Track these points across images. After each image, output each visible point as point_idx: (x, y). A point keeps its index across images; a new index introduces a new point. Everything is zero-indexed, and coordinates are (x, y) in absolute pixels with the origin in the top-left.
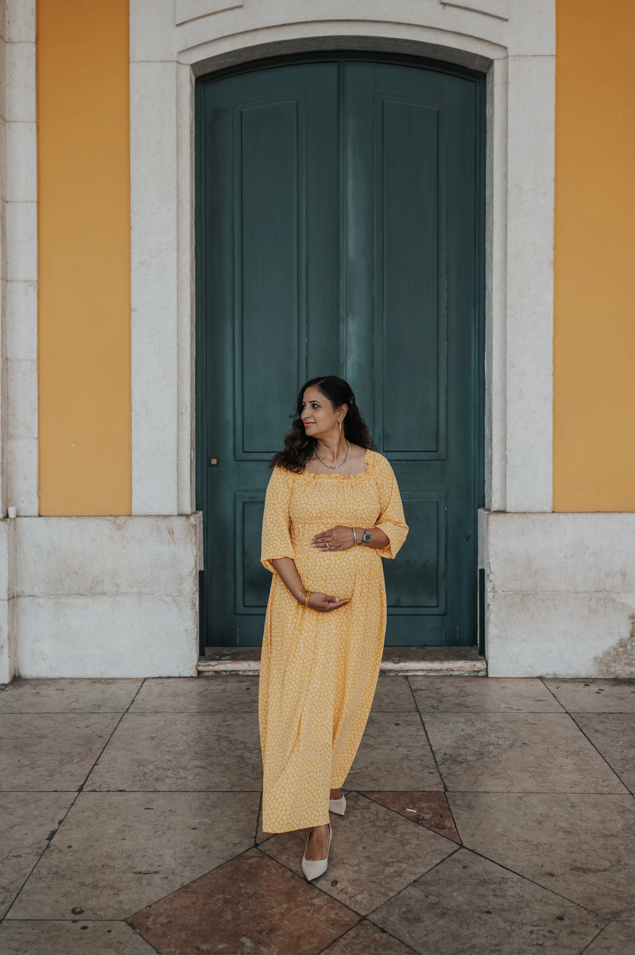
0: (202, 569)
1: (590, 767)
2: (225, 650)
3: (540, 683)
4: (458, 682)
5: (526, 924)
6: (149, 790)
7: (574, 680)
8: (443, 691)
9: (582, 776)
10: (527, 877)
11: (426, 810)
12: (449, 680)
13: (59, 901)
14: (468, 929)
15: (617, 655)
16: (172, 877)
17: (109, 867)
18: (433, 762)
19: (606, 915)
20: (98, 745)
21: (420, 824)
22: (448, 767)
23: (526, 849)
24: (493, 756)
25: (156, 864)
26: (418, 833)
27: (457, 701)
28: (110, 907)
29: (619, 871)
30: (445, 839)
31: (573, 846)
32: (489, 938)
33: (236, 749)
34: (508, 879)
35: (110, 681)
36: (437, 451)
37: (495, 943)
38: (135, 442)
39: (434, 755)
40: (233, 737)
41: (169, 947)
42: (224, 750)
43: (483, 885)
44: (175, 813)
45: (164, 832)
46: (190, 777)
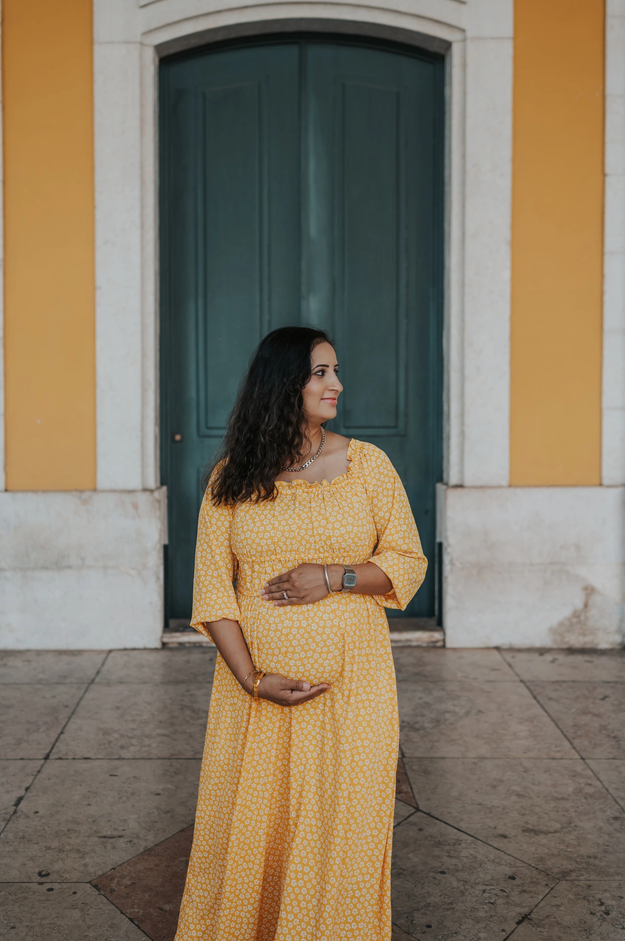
0: (167, 543)
1: (543, 733)
3: (495, 652)
4: (416, 652)
5: (479, 883)
6: (114, 757)
7: (530, 650)
8: (401, 661)
9: (535, 742)
10: (481, 838)
12: (408, 651)
13: (25, 865)
14: (422, 888)
15: (571, 626)
16: (136, 841)
17: (75, 831)
19: (556, 875)
20: (63, 715)
22: (406, 734)
23: (480, 812)
24: (449, 724)
25: (120, 829)
27: (416, 671)
28: (75, 869)
29: (570, 832)
30: (401, 803)
31: (525, 809)
32: (443, 897)
34: (461, 840)
35: (76, 653)
36: (396, 427)
37: (449, 901)
38: (100, 418)
40: (196, 706)
41: (132, 907)
42: (188, 719)
43: (438, 847)
44: (139, 779)
45: (128, 798)
46: (154, 745)
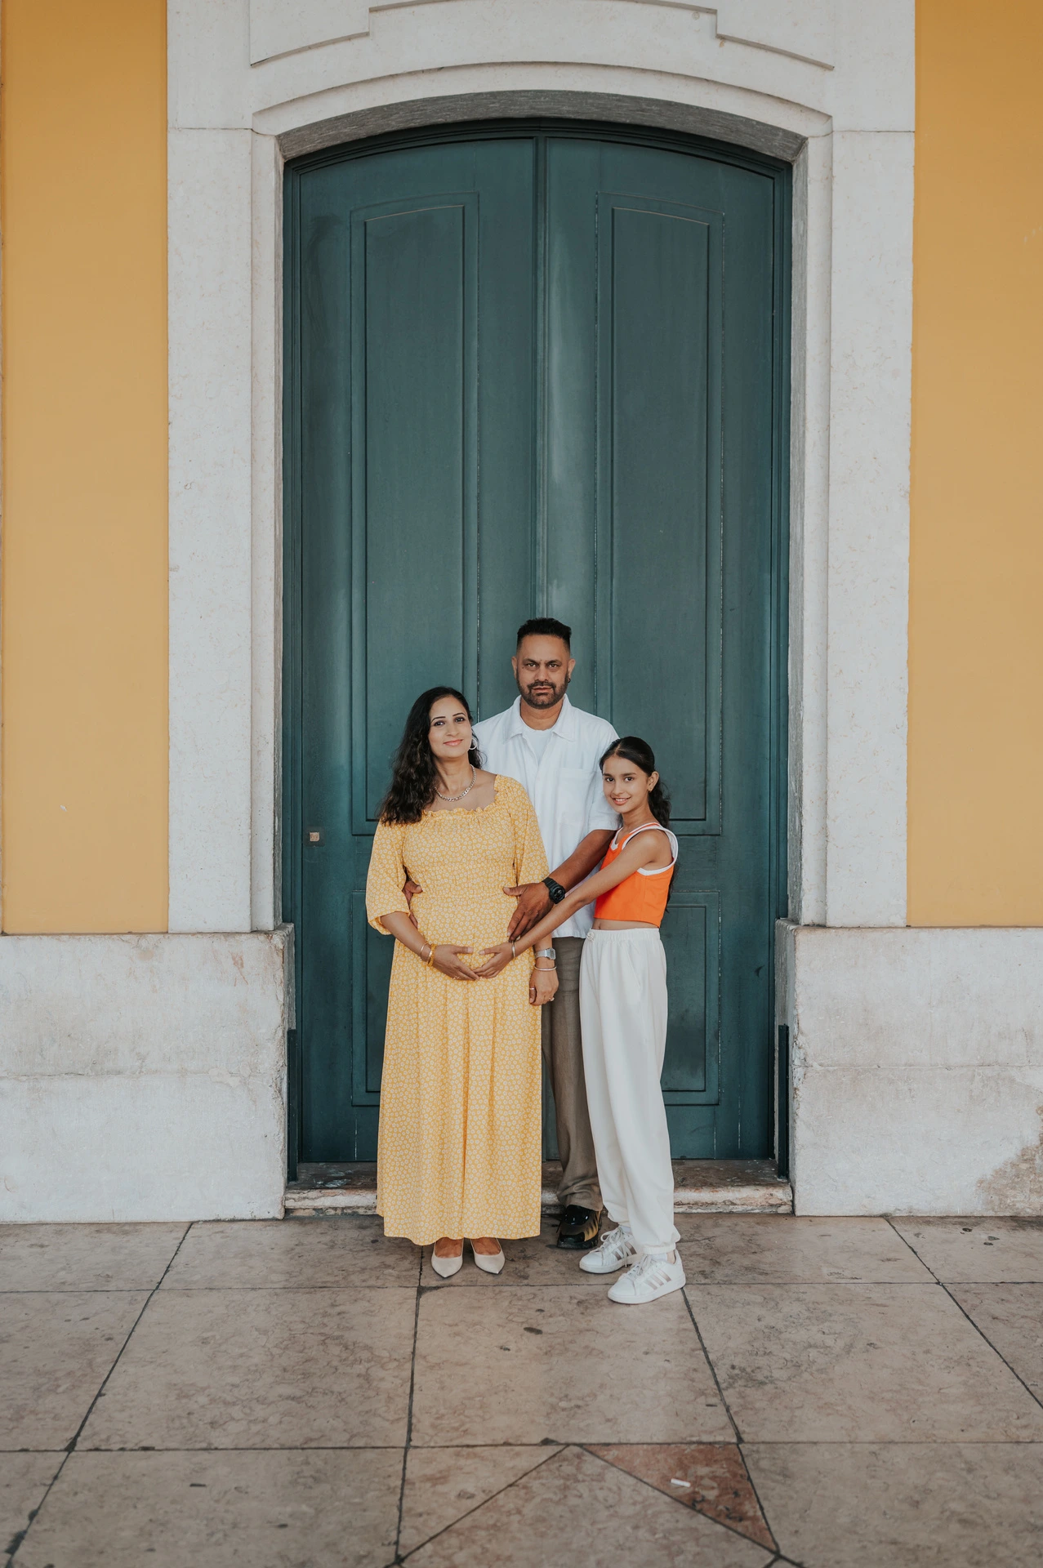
0: (294, 1028)
1: (991, 1389)
2: (334, 1170)
3: (886, 1226)
4: (743, 1225)
6: (198, 1446)
7: (946, 1220)
8: (718, 1242)
9: (979, 1408)
11: (707, 1482)
12: (728, 1222)
15: (1017, 1176)
18: (712, 1383)
20: (104, 1357)
21: (700, 1511)
22: (740, 1393)
23: (896, 1558)
24: (818, 1370)
26: (696, 1530)
27: (746, 1262)
30: (746, 1541)
31: (979, 1552)
33: (356, 1360)
35: (127, 1228)
36: (704, 820)
38: (174, 802)
39: (713, 1370)
40: (350, 1336)
42: (335, 1363)
44: (246, 1493)
45: (225, 1535)
46: (273, 1420)
